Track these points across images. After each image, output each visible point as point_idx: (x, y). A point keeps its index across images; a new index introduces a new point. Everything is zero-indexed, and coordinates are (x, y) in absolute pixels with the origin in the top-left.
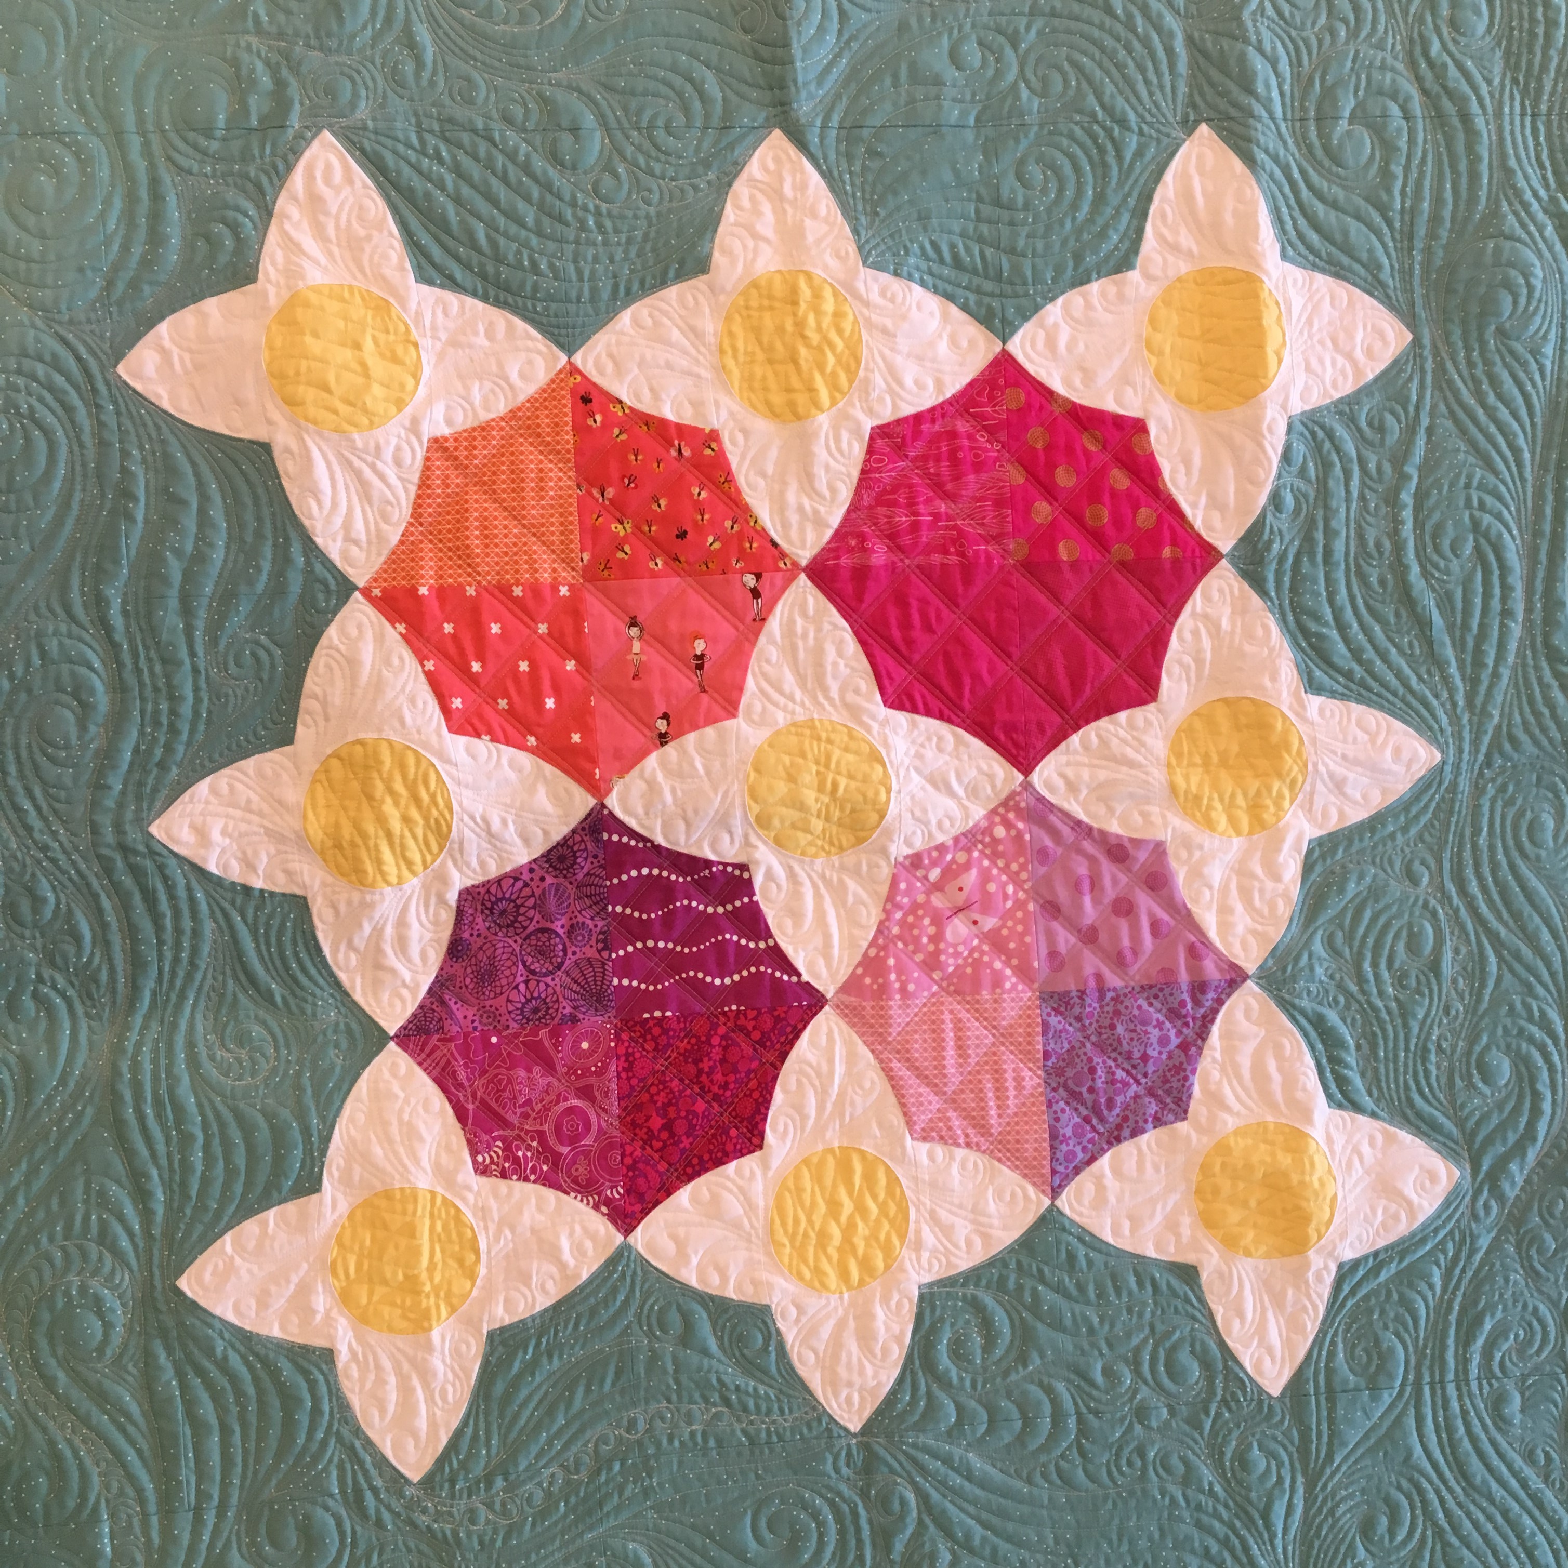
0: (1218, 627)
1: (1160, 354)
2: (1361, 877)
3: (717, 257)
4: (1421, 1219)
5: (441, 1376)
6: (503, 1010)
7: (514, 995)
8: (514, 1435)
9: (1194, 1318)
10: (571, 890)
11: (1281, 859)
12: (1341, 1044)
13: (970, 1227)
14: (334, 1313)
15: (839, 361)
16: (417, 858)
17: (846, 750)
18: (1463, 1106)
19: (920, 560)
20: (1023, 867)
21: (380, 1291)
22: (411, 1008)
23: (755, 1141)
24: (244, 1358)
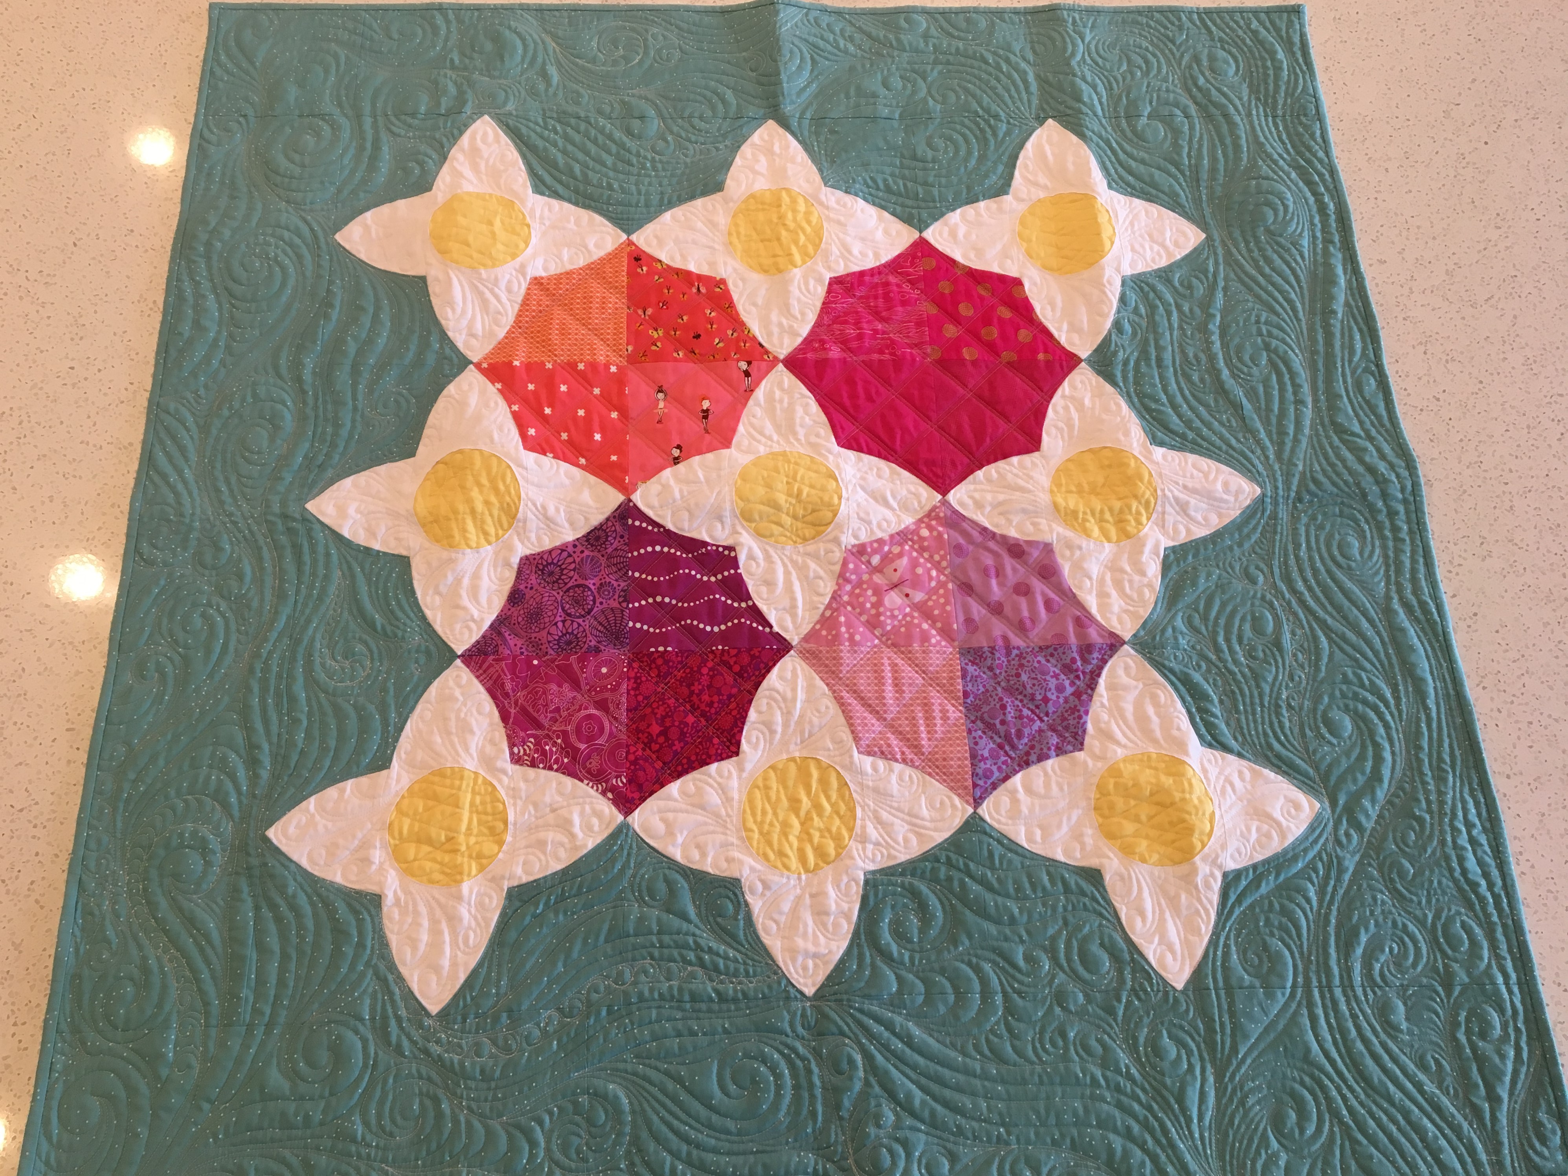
0: (1082, 404)
1: (1029, 241)
2: (1209, 575)
3: (729, 182)
4: (1290, 839)
5: (466, 922)
6: (544, 641)
7: (553, 630)
8: (521, 977)
9: (1101, 915)
10: (603, 561)
11: (1144, 559)
12: (1206, 697)
13: (907, 827)
14: (387, 866)
15: (808, 238)
16: (492, 531)
17: (809, 469)
18: (1315, 752)
19: (863, 357)
20: (943, 558)
21: (426, 849)
22: (476, 636)
23: (733, 749)
24: (309, 897)
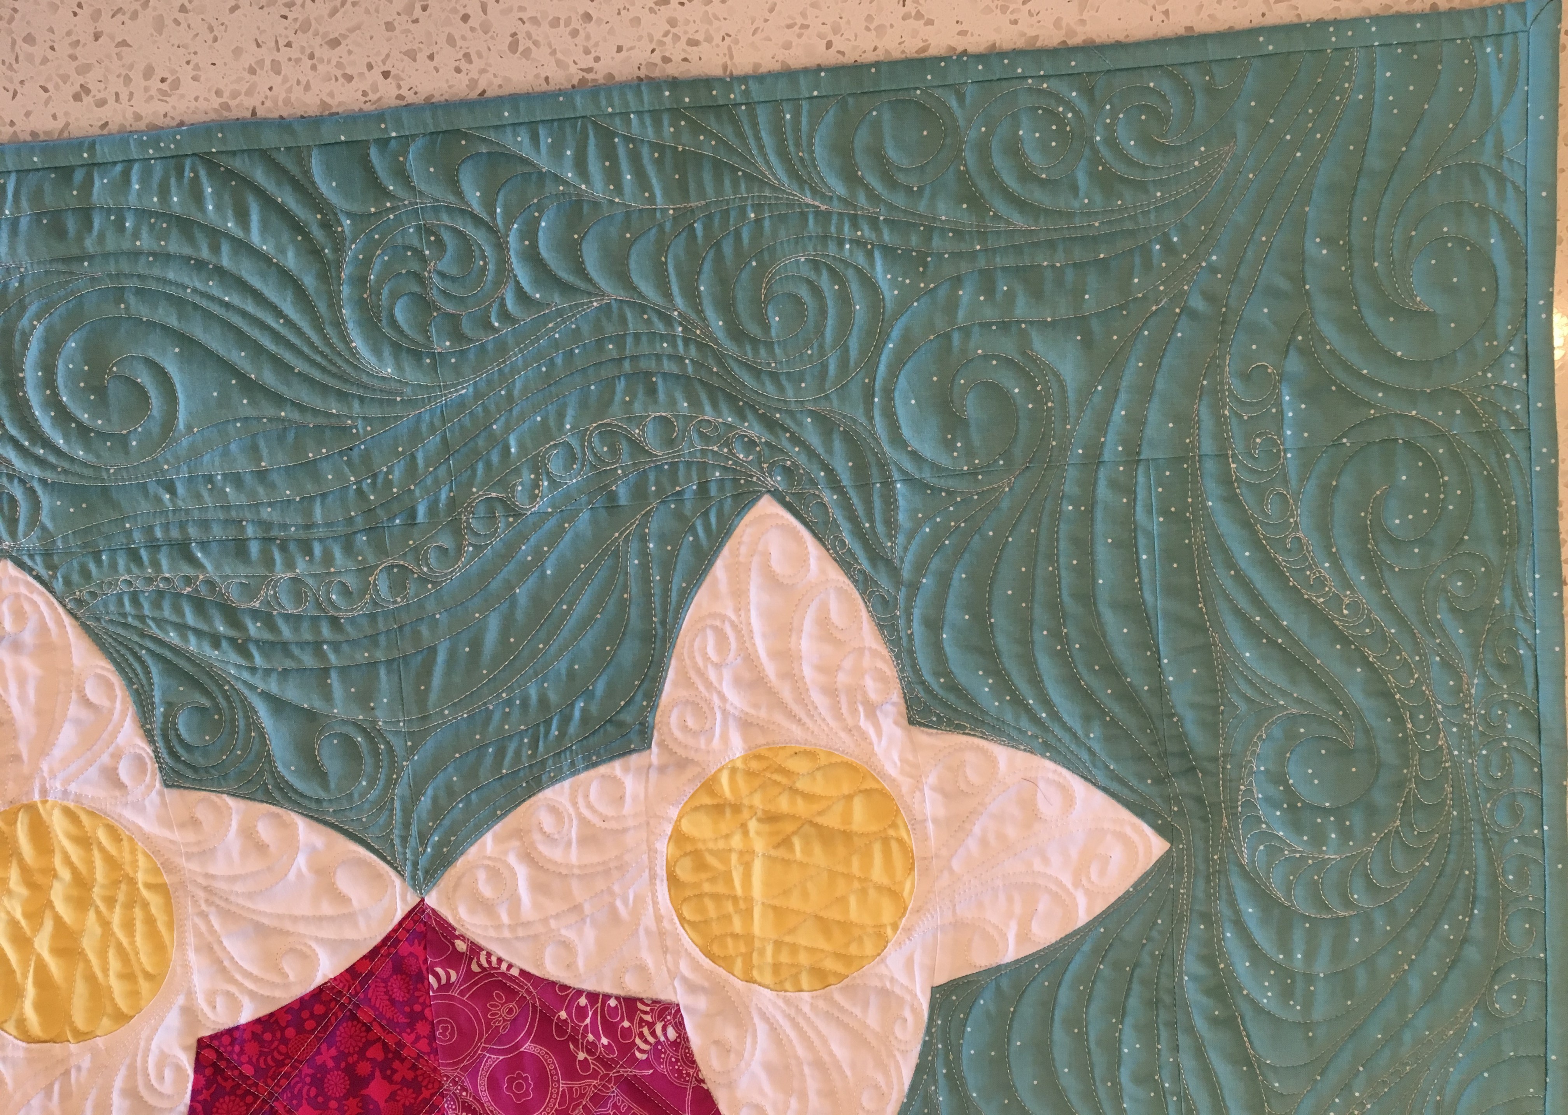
5: (727, 675)
8: (601, 574)
14: (906, 783)
21: (832, 821)
23: (209, 1054)
24: (1055, 715)
